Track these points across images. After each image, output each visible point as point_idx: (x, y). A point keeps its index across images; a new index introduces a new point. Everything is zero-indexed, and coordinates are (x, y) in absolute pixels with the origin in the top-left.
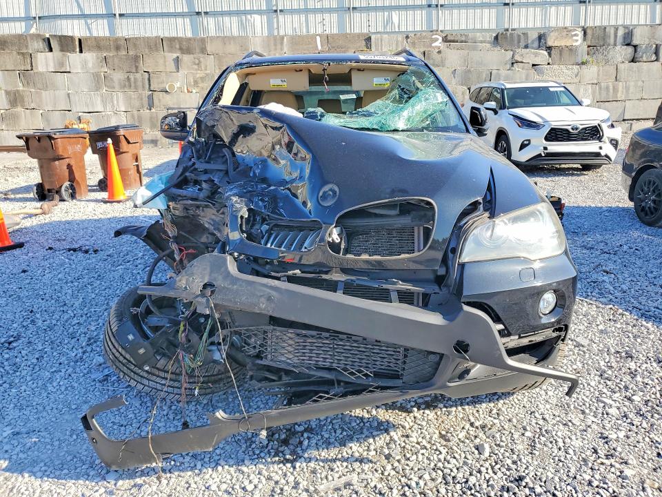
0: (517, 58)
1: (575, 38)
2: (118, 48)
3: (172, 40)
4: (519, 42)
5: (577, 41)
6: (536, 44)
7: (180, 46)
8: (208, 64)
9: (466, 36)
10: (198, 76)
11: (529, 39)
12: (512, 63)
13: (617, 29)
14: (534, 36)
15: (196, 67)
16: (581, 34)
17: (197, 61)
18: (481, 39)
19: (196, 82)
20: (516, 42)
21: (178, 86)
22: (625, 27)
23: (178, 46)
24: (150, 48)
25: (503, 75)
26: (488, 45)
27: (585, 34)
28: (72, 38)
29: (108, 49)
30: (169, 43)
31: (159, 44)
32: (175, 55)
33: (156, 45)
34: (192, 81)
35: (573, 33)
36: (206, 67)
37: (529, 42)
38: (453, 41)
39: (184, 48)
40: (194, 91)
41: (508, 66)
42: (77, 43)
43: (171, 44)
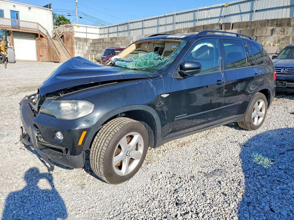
2: (247, 26)
3: (273, 20)
7: (276, 23)
8: (288, 31)
10: (281, 37)
15: (282, 33)
17: (283, 30)
19: (279, 41)
21: (269, 43)
23: (275, 23)
24: (261, 25)
28: (230, 23)
29: (243, 27)
30: (271, 22)
31: (266, 23)
32: (272, 28)
33: (265, 23)
34: (277, 40)
36: (287, 33)
39: (279, 24)
40: (276, 45)
42: (231, 26)
43: (272, 22)
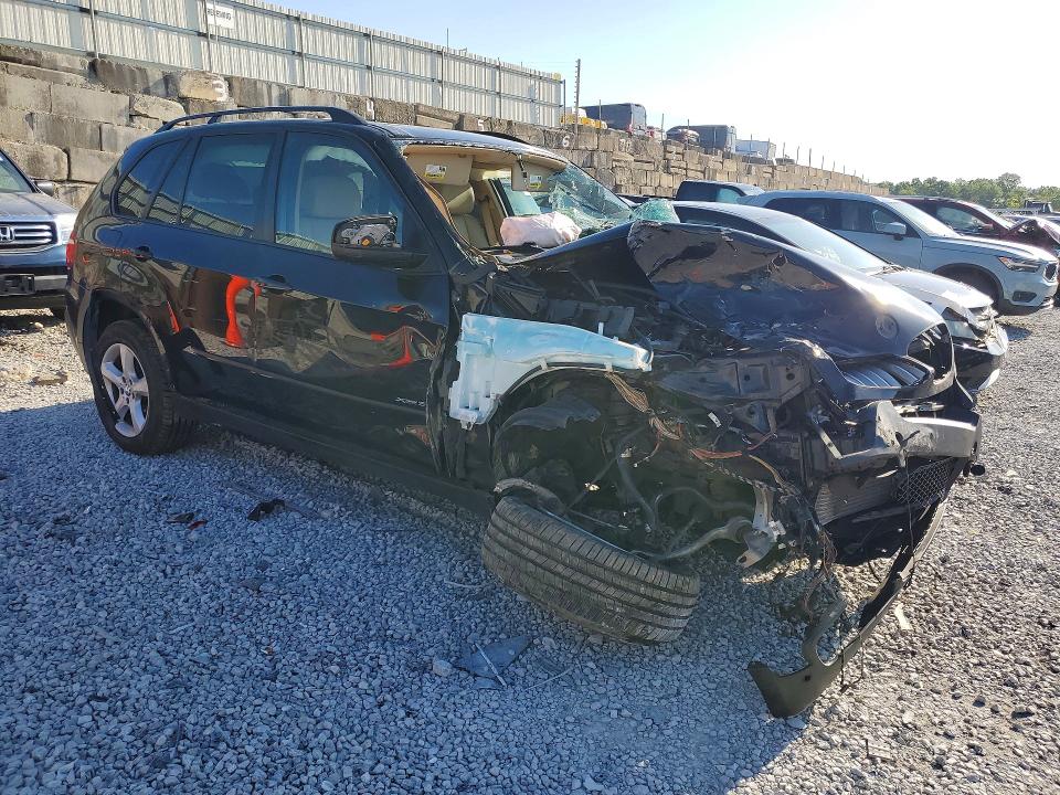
0: (138, 108)
1: (218, 90)
4: (134, 81)
5: (221, 95)
6: (161, 90)
9: (36, 54)
11: (150, 79)
12: (131, 116)
13: (270, 87)
14: (156, 76)
16: (225, 85)
18: (65, 64)
20: (128, 80)
22: (280, 86)
25: (122, 134)
26: (81, 79)
27: (230, 87)
35: (215, 82)
37: (151, 84)
38: (13, 60)
41: (125, 120)
